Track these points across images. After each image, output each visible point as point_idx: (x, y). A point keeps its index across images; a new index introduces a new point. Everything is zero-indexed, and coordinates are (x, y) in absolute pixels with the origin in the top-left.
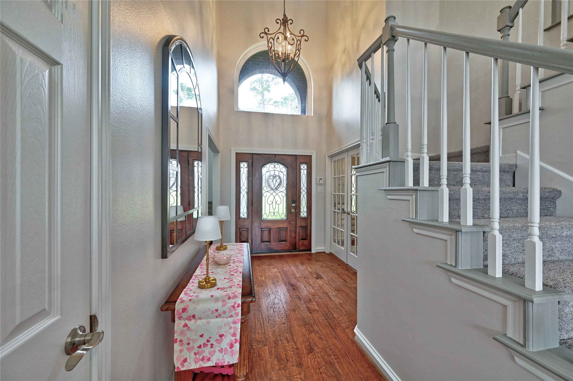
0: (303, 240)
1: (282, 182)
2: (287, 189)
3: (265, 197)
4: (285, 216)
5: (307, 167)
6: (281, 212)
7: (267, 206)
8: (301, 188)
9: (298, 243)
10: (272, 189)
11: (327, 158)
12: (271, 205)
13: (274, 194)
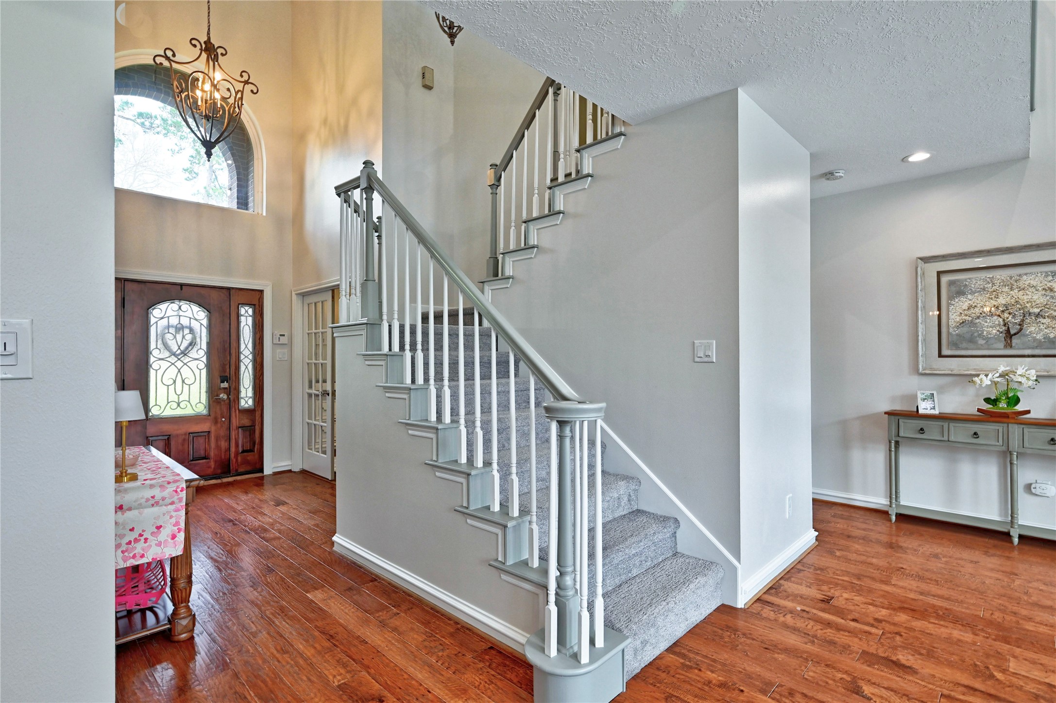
0: (245, 454)
1: (198, 340)
2: (209, 353)
3: (156, 370)
4: (205, 407)
5: (254, 312)
6: (194, 400)
7: (162, 390)
8: (241, 353)
9: (235, 460)
10: (174, 354)
11: (294, 297)
12: (172, 388)
13: (179, 364)
